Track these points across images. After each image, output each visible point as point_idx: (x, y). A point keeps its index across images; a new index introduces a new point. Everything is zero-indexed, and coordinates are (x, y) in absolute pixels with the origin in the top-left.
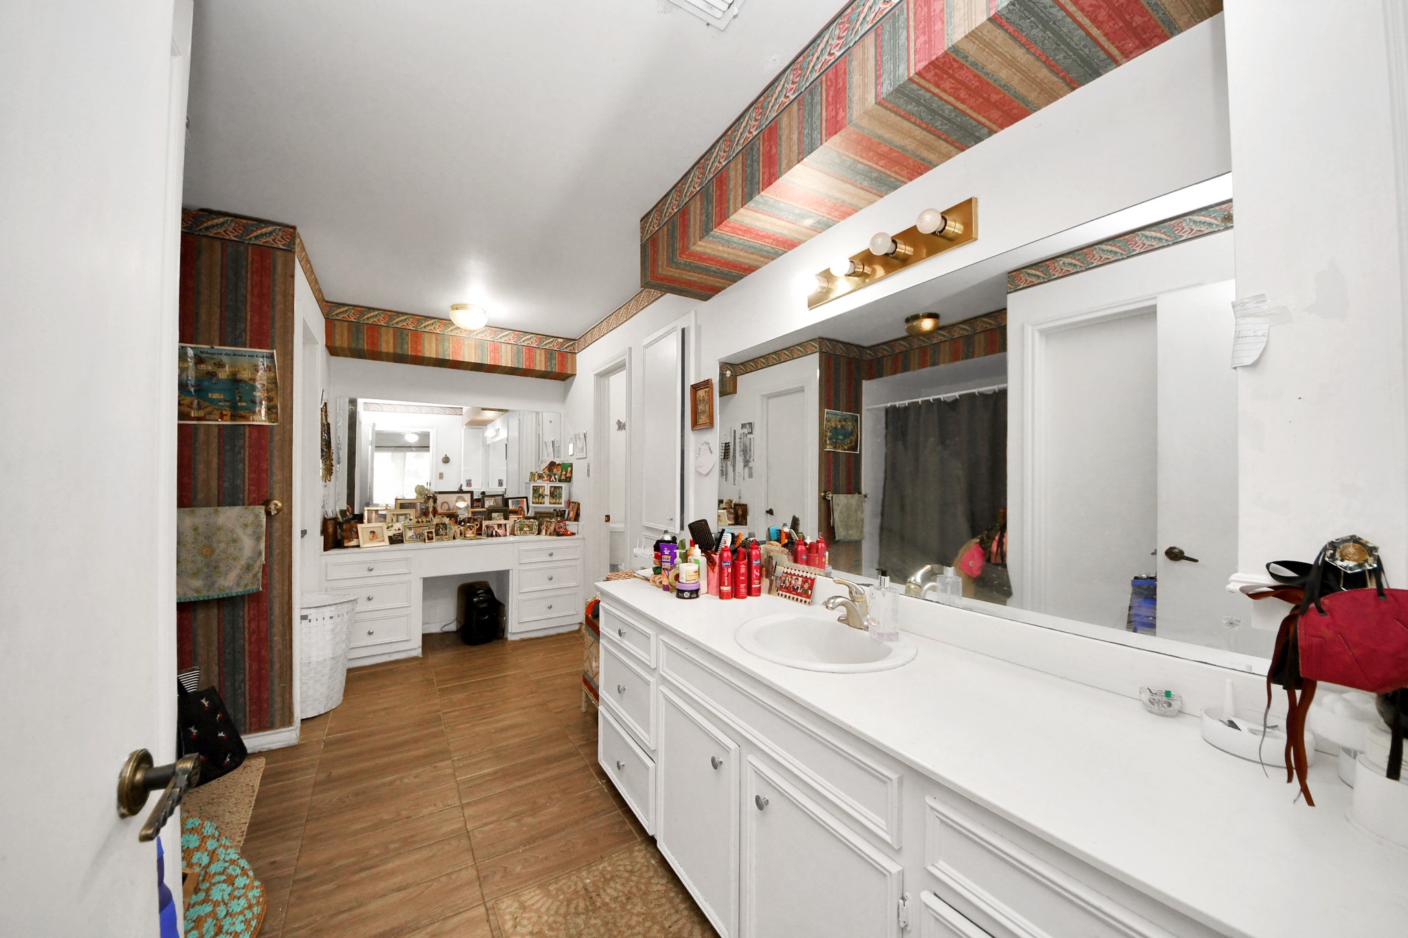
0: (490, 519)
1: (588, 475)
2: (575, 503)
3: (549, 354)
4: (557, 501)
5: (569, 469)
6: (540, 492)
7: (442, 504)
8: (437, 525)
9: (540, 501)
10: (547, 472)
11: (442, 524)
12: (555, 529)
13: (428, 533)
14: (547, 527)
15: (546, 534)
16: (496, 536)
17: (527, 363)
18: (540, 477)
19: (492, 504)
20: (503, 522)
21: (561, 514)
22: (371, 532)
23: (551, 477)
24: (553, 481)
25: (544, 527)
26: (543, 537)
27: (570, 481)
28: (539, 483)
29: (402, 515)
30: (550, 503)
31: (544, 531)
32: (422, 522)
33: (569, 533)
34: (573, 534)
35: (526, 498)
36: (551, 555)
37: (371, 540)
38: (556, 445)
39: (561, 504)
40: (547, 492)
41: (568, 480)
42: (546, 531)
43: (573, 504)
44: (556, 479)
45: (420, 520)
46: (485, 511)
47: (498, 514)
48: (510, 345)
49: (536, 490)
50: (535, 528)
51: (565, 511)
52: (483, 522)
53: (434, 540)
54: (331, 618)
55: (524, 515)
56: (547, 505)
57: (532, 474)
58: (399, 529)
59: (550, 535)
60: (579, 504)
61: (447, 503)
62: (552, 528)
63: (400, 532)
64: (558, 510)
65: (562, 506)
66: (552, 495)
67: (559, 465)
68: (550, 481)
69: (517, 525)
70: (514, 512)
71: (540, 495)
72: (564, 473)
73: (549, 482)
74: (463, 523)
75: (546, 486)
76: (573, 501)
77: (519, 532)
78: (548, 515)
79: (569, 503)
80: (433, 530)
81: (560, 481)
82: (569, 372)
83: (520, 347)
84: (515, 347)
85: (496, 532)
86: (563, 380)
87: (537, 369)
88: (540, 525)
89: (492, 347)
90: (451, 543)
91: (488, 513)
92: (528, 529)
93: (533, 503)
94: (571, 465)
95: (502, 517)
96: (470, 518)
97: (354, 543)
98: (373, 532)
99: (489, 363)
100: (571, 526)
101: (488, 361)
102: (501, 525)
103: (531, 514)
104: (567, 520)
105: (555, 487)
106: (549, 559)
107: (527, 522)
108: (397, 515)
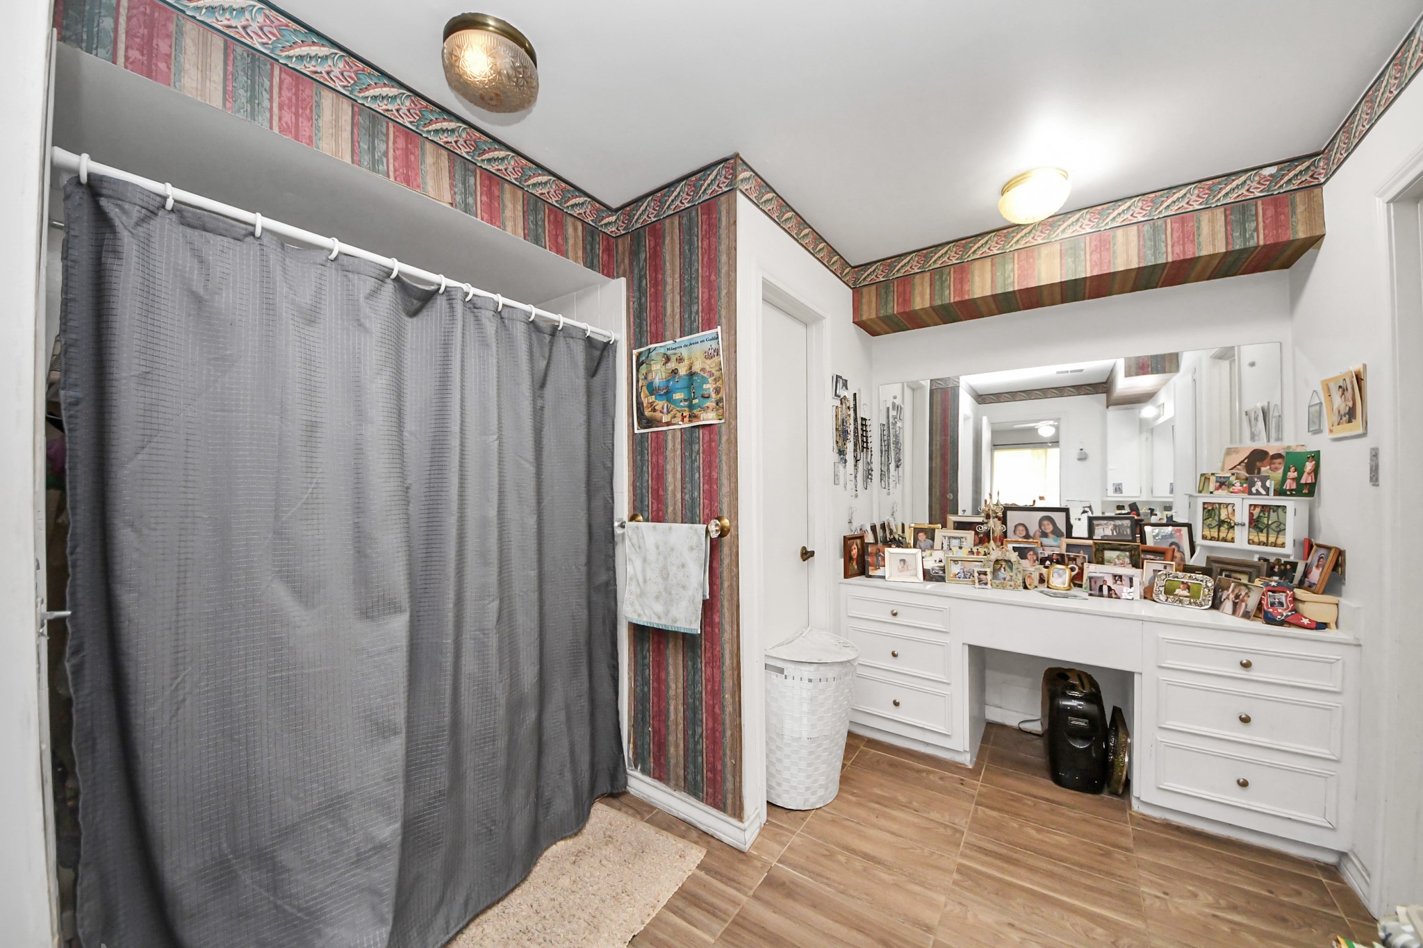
0: (1101, 561)
1: (1374, 478)
2: (1329, 548)
3: (1239, 212)
4: (1272, 539)
5: (1309, 466)
6: (1223, 517)
7: (1016, 526)
8: (997, 561)
9: (1222, 535)
10: (1244, 474)
11: (1005, 561)
12: (1260, 603)
13: (980, 573)
14: (1237, 597)
15: (1234, 613)
16: (1110, 596)
17: (1178, 249)
18: (1223, 483)
19: (1108, 532)
20: (1128, 571)
21: (1284, 570)
22: (901, 560)
23: (1252, 484)
24: (1258, 493)
25: (1228, 595)
26: (1225, 617)
27: (1311, 493)
28: (1221, 496)
29: (955, 538)
30: (1250, 542)
31: (1228, 606)
32: (978, 553)
33: (1306, 621)
34: (1322, 626)
35: (1189, 526)
36: (1247, 665)
37: (901, 571)
38: (1273, 414)
39: (1283, 545)
40: (1242, 516)
41: (1309, 490)
42: (1235, 604)
43: (1322, 551)
44: (1267, 490)
45: (975, 550)
46: (1090, 546)
47: (1117, 553)
48: (1135, 227)
49: (1210, 511)
50: (1206, 595)
51: (1294, 565)
52: (1086, 565)
53: (989, 586)
54: (810, 681)
55: (1183, 559)
56: (1242, 543)
57: (1205, 478)
58: (941, 561)
59: (1246, 615)
60: (1341, 553)
61: (1024, 525)
62: (1252, 602)
63: (942, 564)
64: (1272, 560)
65: (1289, 550)
66: (1255, 523)
67: (1279, 456)
68: (1250, 493)
69: (1160, 582)
70: (1158, 553)
71: (1221, 523)
72: (1292, 474)
73: (1246, 496)
74: (1048, 563)
75: (1240, 506)
76: (1321, 542)
77: (1163, 597)
78: (1251, 570)
79: (1309, 546)
80: (989, 570)
81: (1280, 492)
82: (1301, 235)
83: (1160, 222)
84: (1147, 227)
85: (1110, 588)
86: (1286, 265)
87: (1204, 253)
88: (1216, 590)
89: (1094, 243)
90: (1021, 596)
91: (1097, 550)
92: (1186, 593)
93: (1204, 538)
94: (1316, 457)
95: (1127, 560)
96: (1062, 556)
97: (879, 572)
98: (904, 561)
99: (1088, 275)
100: (1314, 606)
101: (1086, 269)
102: (1120, 577)
103: (1198, 560)
104: (1301, 585)
105: (1263, 506)
106: (1242, 673)
107: (1185, 577)
108: (950, 538)
